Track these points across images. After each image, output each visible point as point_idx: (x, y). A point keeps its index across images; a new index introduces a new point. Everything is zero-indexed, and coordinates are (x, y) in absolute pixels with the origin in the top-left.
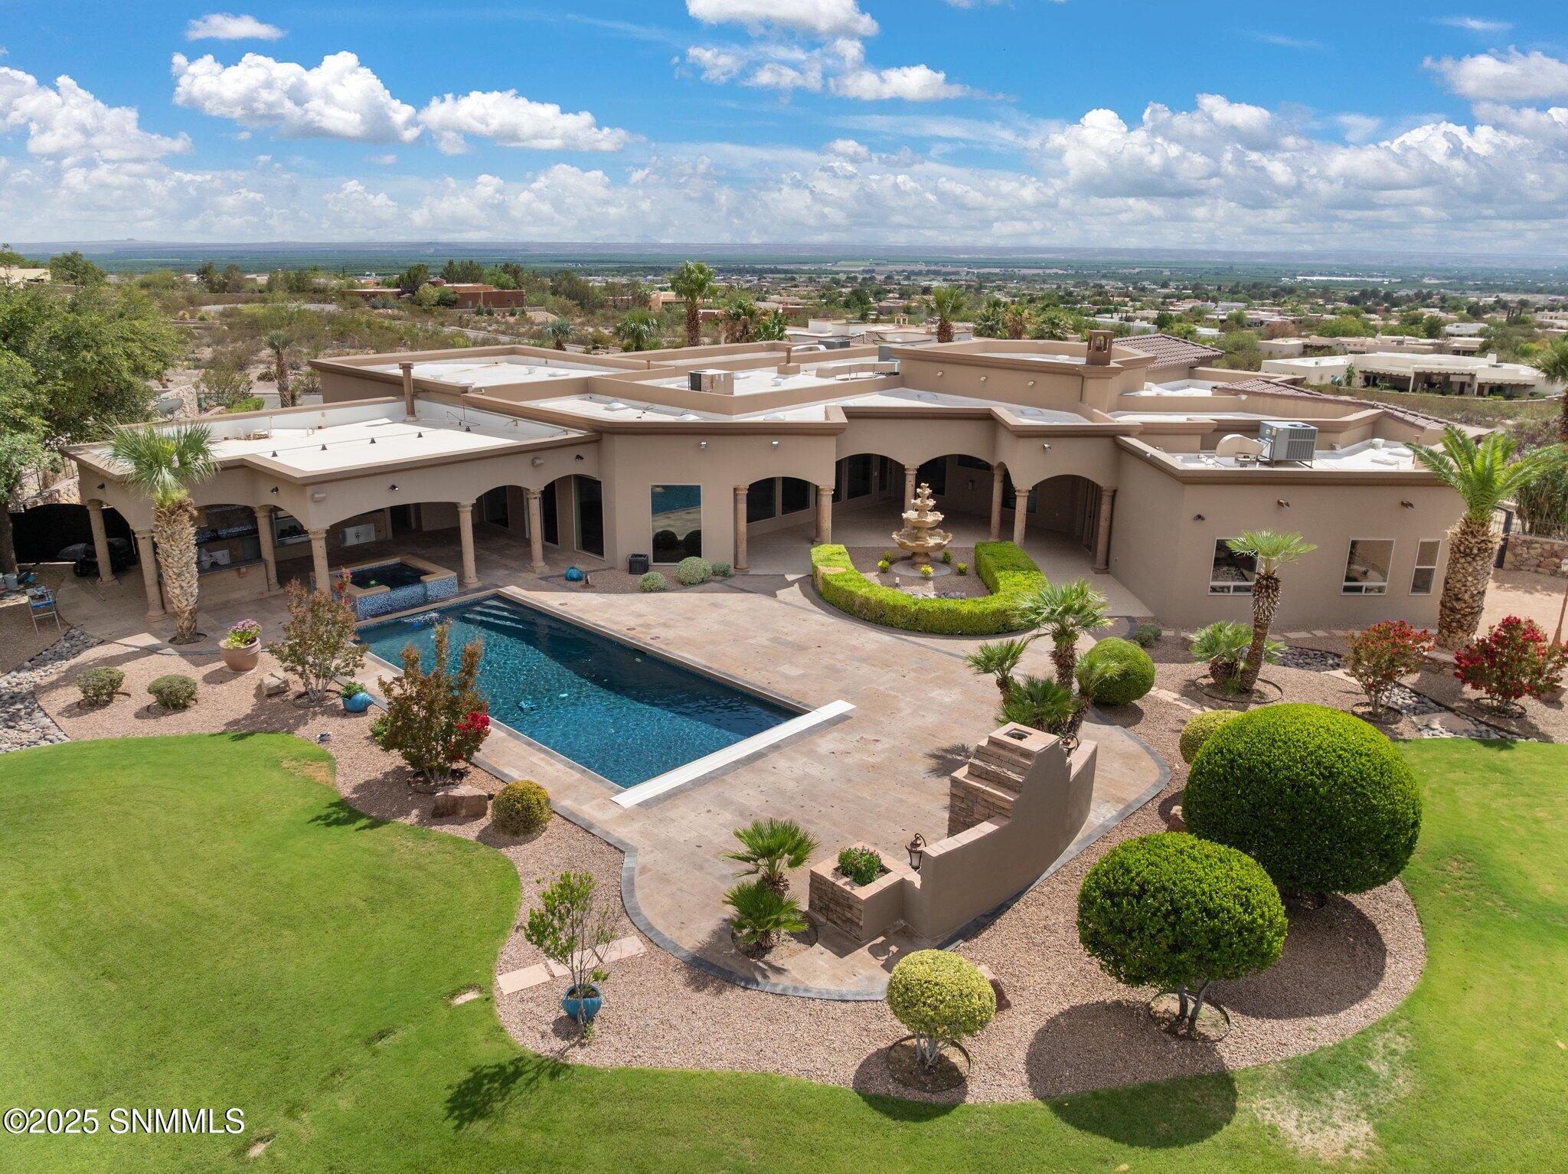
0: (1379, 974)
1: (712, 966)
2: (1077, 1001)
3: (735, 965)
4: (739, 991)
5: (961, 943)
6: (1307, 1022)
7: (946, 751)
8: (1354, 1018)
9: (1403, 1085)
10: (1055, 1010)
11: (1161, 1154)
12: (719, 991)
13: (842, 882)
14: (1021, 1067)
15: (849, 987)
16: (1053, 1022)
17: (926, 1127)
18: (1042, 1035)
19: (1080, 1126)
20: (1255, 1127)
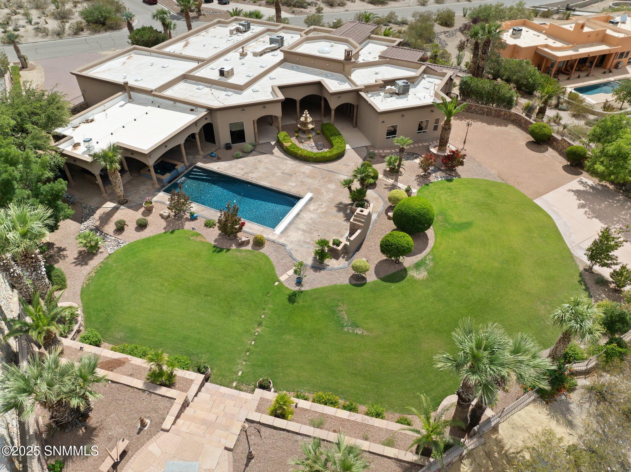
0: (427, 244)
1: (316, 267)
2: (380, 260)
3: (319, 266)
4: (323, 271)
5: (357, 253)
6: (416, 256)
7: (338, 204)
8: (424, 253)
9: (431, 265)
10: (376, 263)
11: (398, 284)
12: (320, 272)
13: (335, 247)
14: (374, 274)
15: (341, 266)
16: (377, 265)
17: (363, 287)
18: (376, 268)
19: (385, 282)
20: (410, 276)
